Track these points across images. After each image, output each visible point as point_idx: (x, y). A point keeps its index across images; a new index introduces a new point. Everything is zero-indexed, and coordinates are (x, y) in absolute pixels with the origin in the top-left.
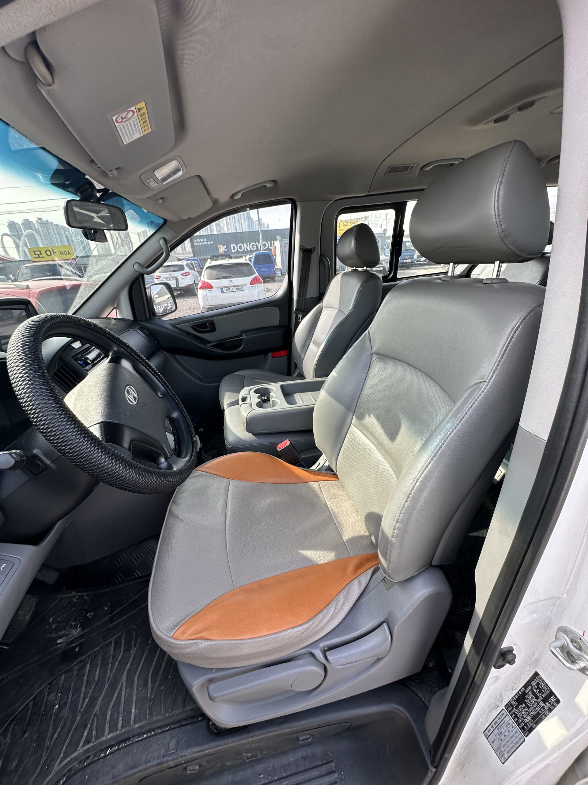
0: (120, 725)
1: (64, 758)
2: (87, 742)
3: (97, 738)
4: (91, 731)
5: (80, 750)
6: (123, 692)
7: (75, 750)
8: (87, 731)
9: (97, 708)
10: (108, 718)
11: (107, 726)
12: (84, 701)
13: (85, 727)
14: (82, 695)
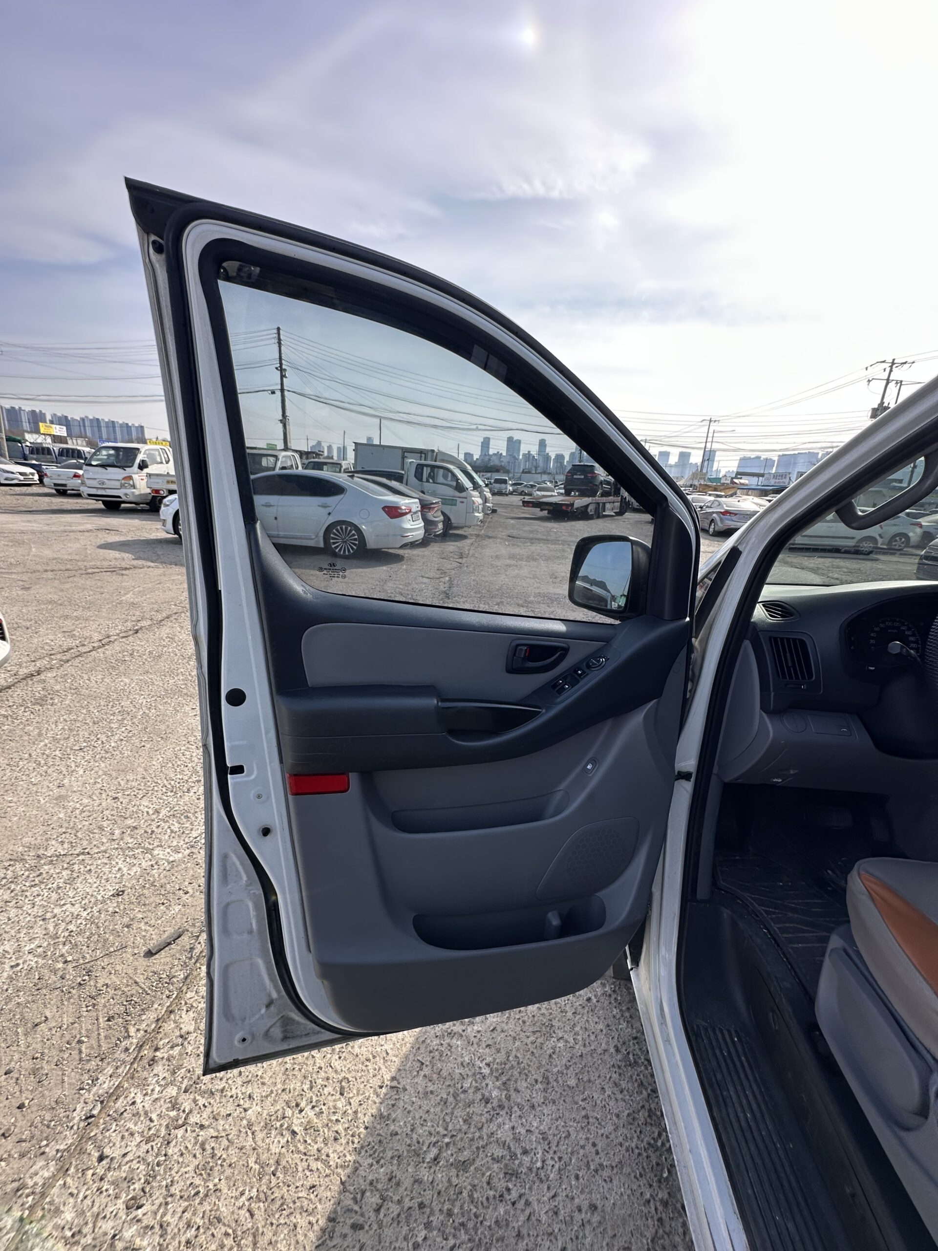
0: (786, 935)
1: (752, 898)
2: (767, 912)
3: (771, 919)
4: (774, 913)
5: (760, 908)
6: (811, 934)
7: (759, 905)
8: (773, 910)
9: (791, 915)
10: (787, 925)
11: (782, 925)
12: (792, 903)
13: (775, 909)
14: (796, 901)
